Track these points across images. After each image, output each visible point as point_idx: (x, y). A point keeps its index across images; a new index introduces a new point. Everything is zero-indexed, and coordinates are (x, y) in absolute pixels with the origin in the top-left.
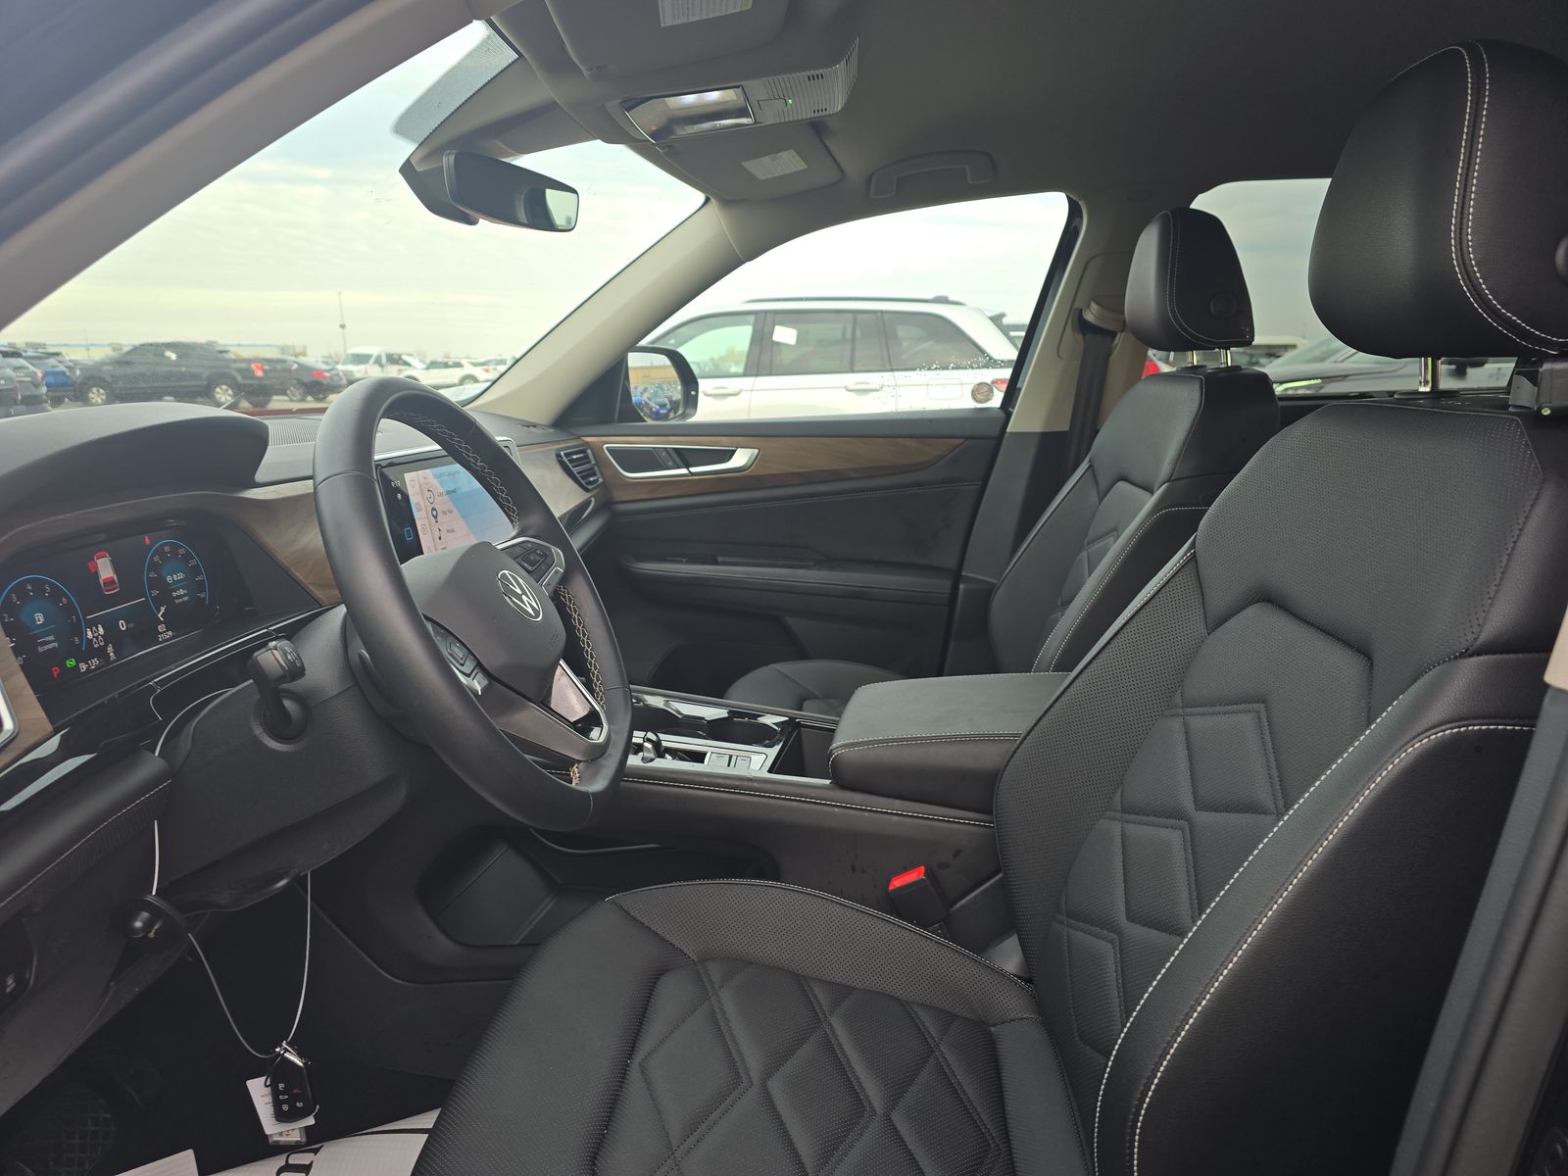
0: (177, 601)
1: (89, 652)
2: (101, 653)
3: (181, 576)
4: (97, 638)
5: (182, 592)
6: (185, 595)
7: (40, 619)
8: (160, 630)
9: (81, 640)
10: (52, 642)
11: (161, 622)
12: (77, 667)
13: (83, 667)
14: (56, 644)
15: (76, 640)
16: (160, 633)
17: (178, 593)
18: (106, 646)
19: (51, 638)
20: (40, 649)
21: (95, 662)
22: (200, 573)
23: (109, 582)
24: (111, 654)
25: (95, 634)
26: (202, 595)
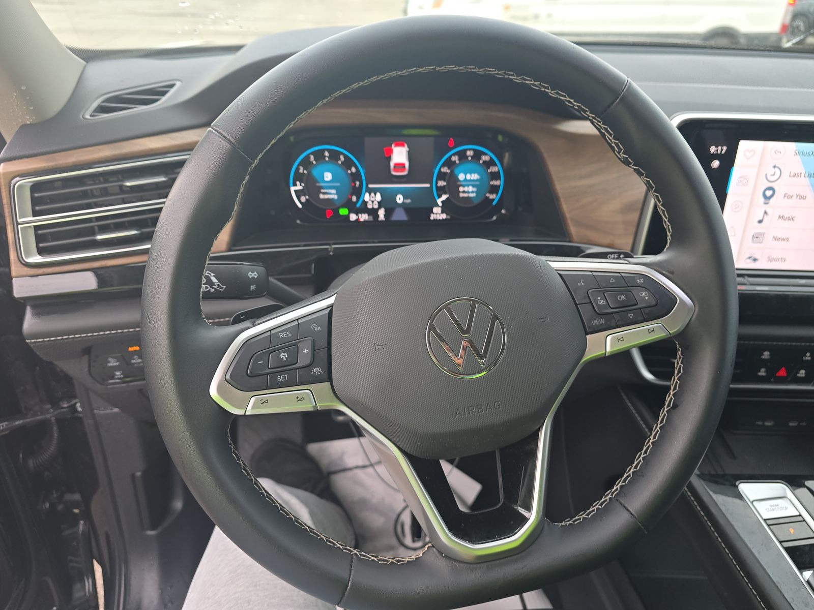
0: (461, 195)
1: (364, 209)
2: (374, 212)
3: (475, 176)
4: (373, 203)
5: (470, 189)
6: (473, 192)
7: (328, 176)
9: (358, 199)
10: (333, 194)
11: (438, 206)
12: (348, 216)
13: (353, 217)
14: (336, 197)
15: (354, 198)
16: (433, 213)
17: (466, 189)
18: (379, 209)
19: (334, 191)
20: (322, 196)
21: (364, 217)
22: (499, 178)
23: (400, 166)
24: (381, 216)
25: (372, 199)
26: (492, 196)
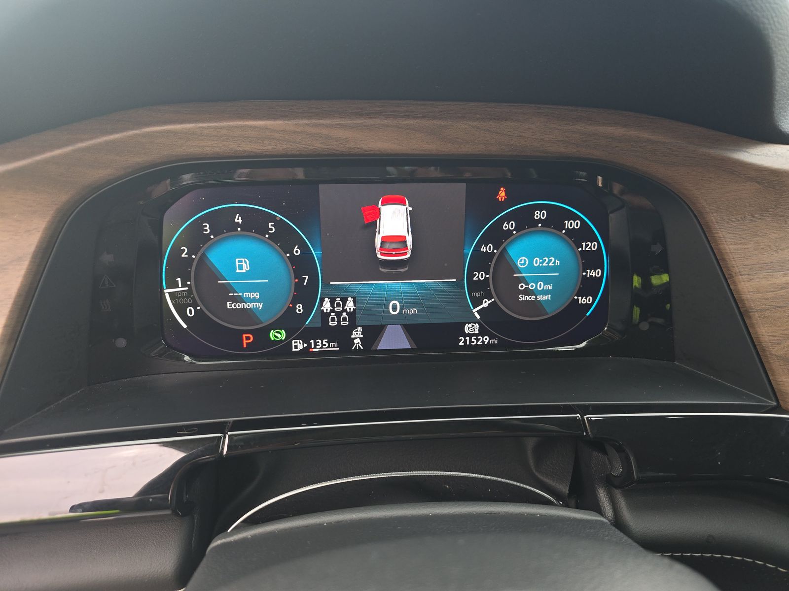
0: (522, 298)
2: (341, 335)
3: (551, 261)
4: (339, 314)
5: (540, 286)
6: (545, 292)
8: (467, 331)
10: (254, 300)
11: (473, 319)
12: (286, 343)
14: (260, 306)
15: (299, 308)
16: (465, 335)
17: (532, 286)
18: (353, 326)
19: (256, 295)
20: (231, 305)
21: (321, 345)
23: (396, 243)
24: (357, 341)
25: (336, 308)
26: (584, 300)
